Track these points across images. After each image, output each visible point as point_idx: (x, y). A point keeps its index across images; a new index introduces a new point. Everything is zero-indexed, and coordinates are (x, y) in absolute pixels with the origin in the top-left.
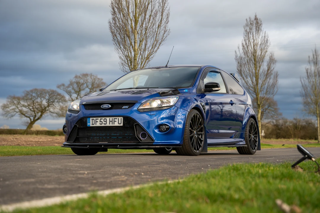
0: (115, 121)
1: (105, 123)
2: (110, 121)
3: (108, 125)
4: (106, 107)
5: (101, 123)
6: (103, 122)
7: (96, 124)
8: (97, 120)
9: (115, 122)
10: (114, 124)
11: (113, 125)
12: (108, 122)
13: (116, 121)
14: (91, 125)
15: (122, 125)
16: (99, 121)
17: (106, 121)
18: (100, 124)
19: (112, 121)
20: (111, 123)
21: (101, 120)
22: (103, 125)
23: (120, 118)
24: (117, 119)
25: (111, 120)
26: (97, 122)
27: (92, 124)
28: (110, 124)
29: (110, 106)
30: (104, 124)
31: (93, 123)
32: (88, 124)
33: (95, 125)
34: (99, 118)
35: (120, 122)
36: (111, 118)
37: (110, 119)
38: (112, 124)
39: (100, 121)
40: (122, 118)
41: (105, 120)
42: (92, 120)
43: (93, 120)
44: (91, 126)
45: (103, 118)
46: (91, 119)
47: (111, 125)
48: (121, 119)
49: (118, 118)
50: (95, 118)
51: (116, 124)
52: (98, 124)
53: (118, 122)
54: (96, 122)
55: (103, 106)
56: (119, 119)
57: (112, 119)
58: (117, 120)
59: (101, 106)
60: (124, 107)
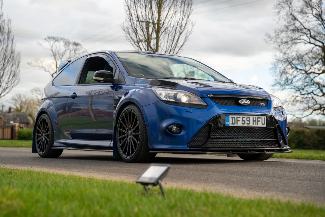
1: (248, 122)
2: (253, 121)
3: (251, 125)
5: (243, 122)
6: (246, 122)
7: (237, 124)
8: (238, 119)
9: (259, 122)
10: (258, 124)
11: (257, 126)
14: (231, 125)
15: (265, 126)
16: (240, 119)
17: (249, 121)
18: (242, 123)
19: (256, 121)
20: (254, 122)
21: (244, 119)
22: (246, 125)
23: (263, 117)
26: (239, 121)
27: (232, 124)
28: (253, 124)
29: (250, 102)
30: (247, 123)
31: (234, 122)
32: (227, 123)
34: (241, 117)
35: (263, 123)
36: (255, 117)
37: (253, 118)
38: (256, 124)
39: (243, 121)
40: (265, 117)
41: (248, 119)
42: (232, 118)
43: (234, 119)
45: (246, 117)
46: (230, 117)
47: (255, 125)
48: (264, 118)
49: (261, 117)
50: (236, 117)
51: (260, 125)
52: (240, 124)
53: (261, 123)
54: (238, 121)
55: (242, 101)
56: (262, 118)
57: (256, 118)
58: (261, 120)
59: (240, 101)
60: (261, 104)
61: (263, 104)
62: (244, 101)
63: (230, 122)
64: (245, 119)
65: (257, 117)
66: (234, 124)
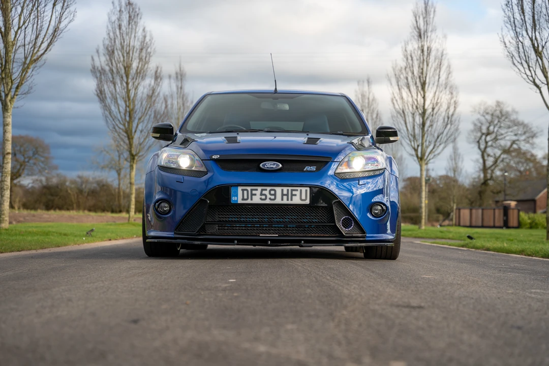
0: (292, 195)
1: (273, 197)
2: (283, 195)
3: (278, 200)
4: (272, 168)
5: (263, 197)
6: (269, 196)
7: (252, 199)
8: (254, 192)
9: (293, 197)
10: (292, 200)
11: (290, 202)
12: (279, 196)
13: (295, 195)
14: (240, 201)
15: (308, 202)
16: (258, 193)
17: (275, 195)
18: (261, 199)
19: (287, 195)
20: (285, 198)
21: (264, 192)
22: (268, 201)
23: (304, 189)
24: (297, 190)
25: (285, 192)
26: (255, 195)
27: (243, 199)
28: (282, 200)
29: (281, 166)
30: (270, 199)
31: (245, 197)
32: (234, 199)
33: (249, 201)
34: (260, 189)
35: (304, 197)
36: (285, 189)
37: (282, 190)
38: (288, 200)
39: (261, 194)
40: (308, 189)
41: (273, 192)
42: (243, 190)
43: (245, 192)
44: (239, 202)
45: (269, 188)
46: (240, 189)
47: (285, 202)
48: (306, 190)
49: (299, 189)
50: (249, 188)
51: (296, 200)
52: (257, 200)
53: (300, 196)
54: (252, 195)
55: (265, 164)
56: (301, 190)
57: (288, 190)
58: (298, 193)
59: (261, 165)
60: (308, 168)
61: (313, 168)
62: (270, 165)
63: (240, 196)
64: (267, 193)
65: (290, 188)
66: (247, 199)
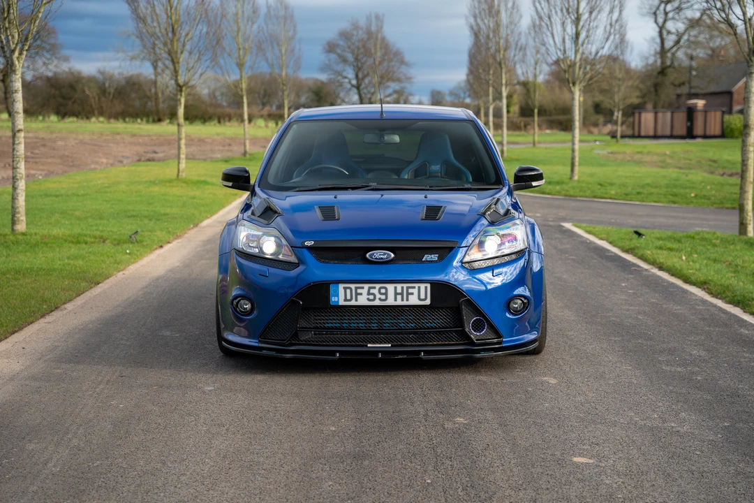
0: (408, 294)
1: (383, 297)
2: (396, 294)
3: (390, 302)
4: (382, 258)
5: (371, 297)
6: (378, 296)
7: (356, 300)
8: (359, 291)
9: (410, 296)
10: (407, 300)
11: (405, 303)
12: (391, 295)
13: (412, 294)
14: (342, 303)
15: (428, 302)
16: (365, 291)
17: (386, 294)
18: (368, 299)
19: (402, 294)
20: (399, 297)
21: (372, 291)
22: (377, 303)
23: (423, 286)
24: (414, 287)
25: (399, 290)
26: (361, 294)
27: (346, 300)
28: (396, 300)
29: (393, 255)
30: (380, 299)
31: (349, 297)
32: (333, 299)
33: (353, 303)
34: (366, 286)
35: (423, 296)
36: (399, 286)
37: (396, 288)
38: (402, 300)
39: (369, 294)
40: (429, 286)
41: (383, 291)
42: (345, 289)
43: (348, 291)
44: (340, 304)
45: (378, 286)
46: (341, 286)
47: (399, 302)
48: (426, 288)
49: (417, 285)
50: (353, 286)
51: (413, 300)
52: (363, 301)
53: (418, 295)
54: (357, 294)
55: (373, 254)
56: (419, 288)
57: (402, 288)
58: (415, 291)
59: (368, 255)
60: (427, 257)
61: (434, 257)
62: (378, 255)
63: (341, 296)
64: (375, 291)
65: (405, 286)
66: (351, 300)
